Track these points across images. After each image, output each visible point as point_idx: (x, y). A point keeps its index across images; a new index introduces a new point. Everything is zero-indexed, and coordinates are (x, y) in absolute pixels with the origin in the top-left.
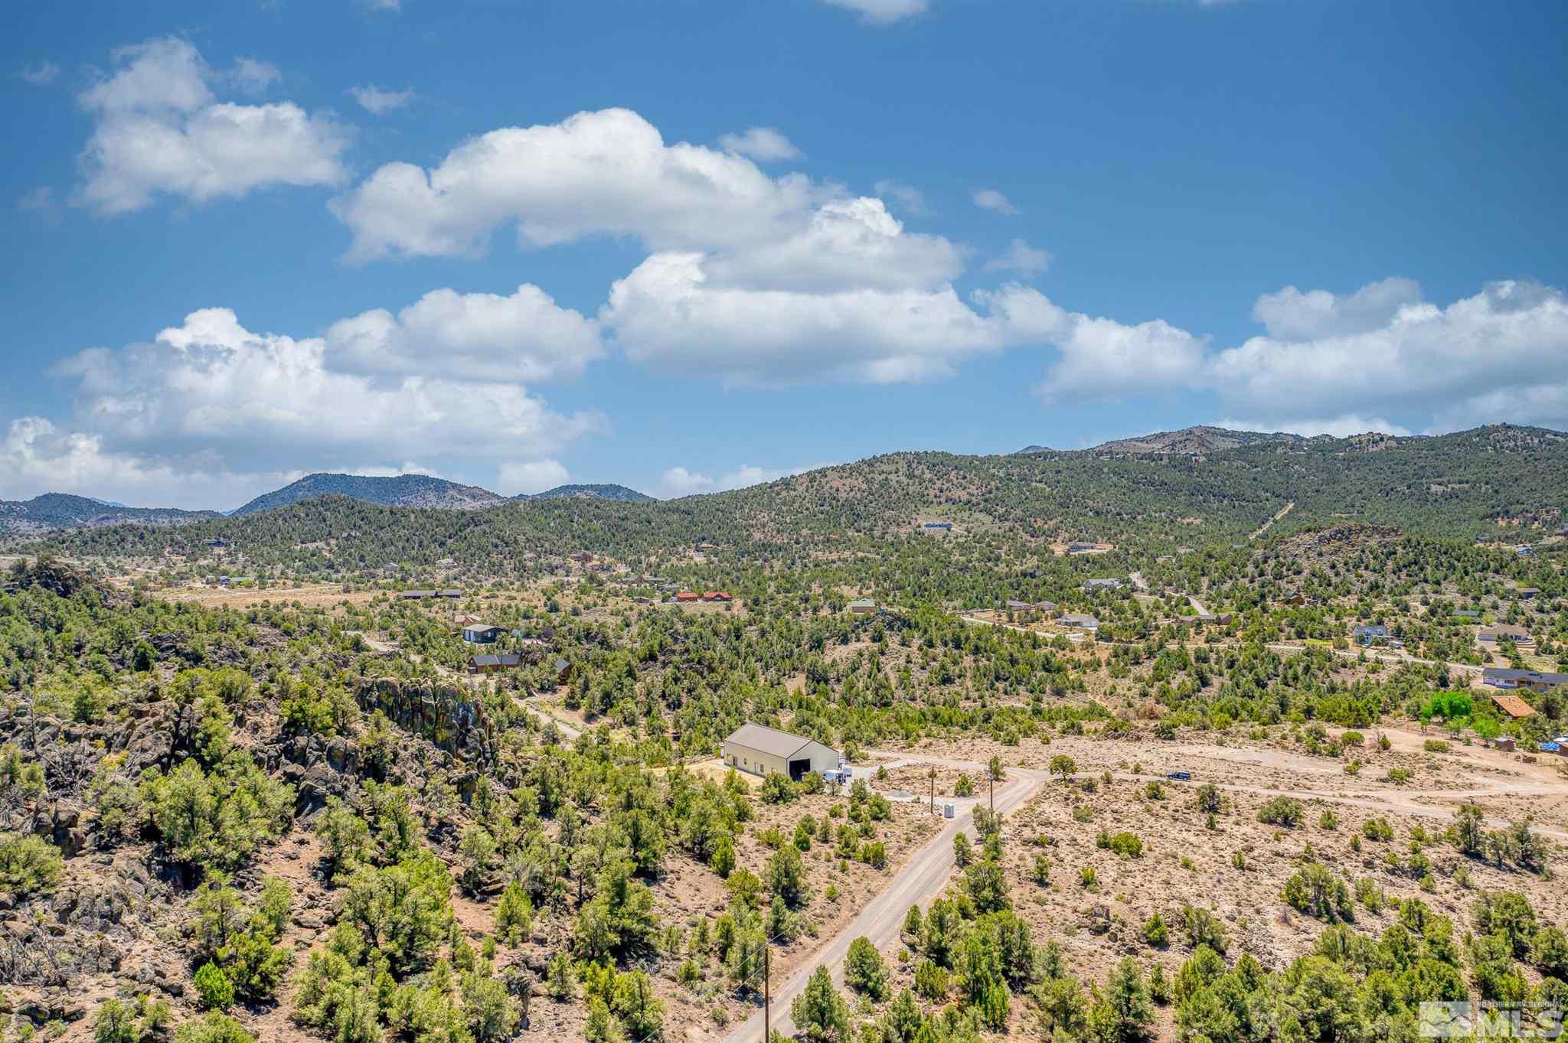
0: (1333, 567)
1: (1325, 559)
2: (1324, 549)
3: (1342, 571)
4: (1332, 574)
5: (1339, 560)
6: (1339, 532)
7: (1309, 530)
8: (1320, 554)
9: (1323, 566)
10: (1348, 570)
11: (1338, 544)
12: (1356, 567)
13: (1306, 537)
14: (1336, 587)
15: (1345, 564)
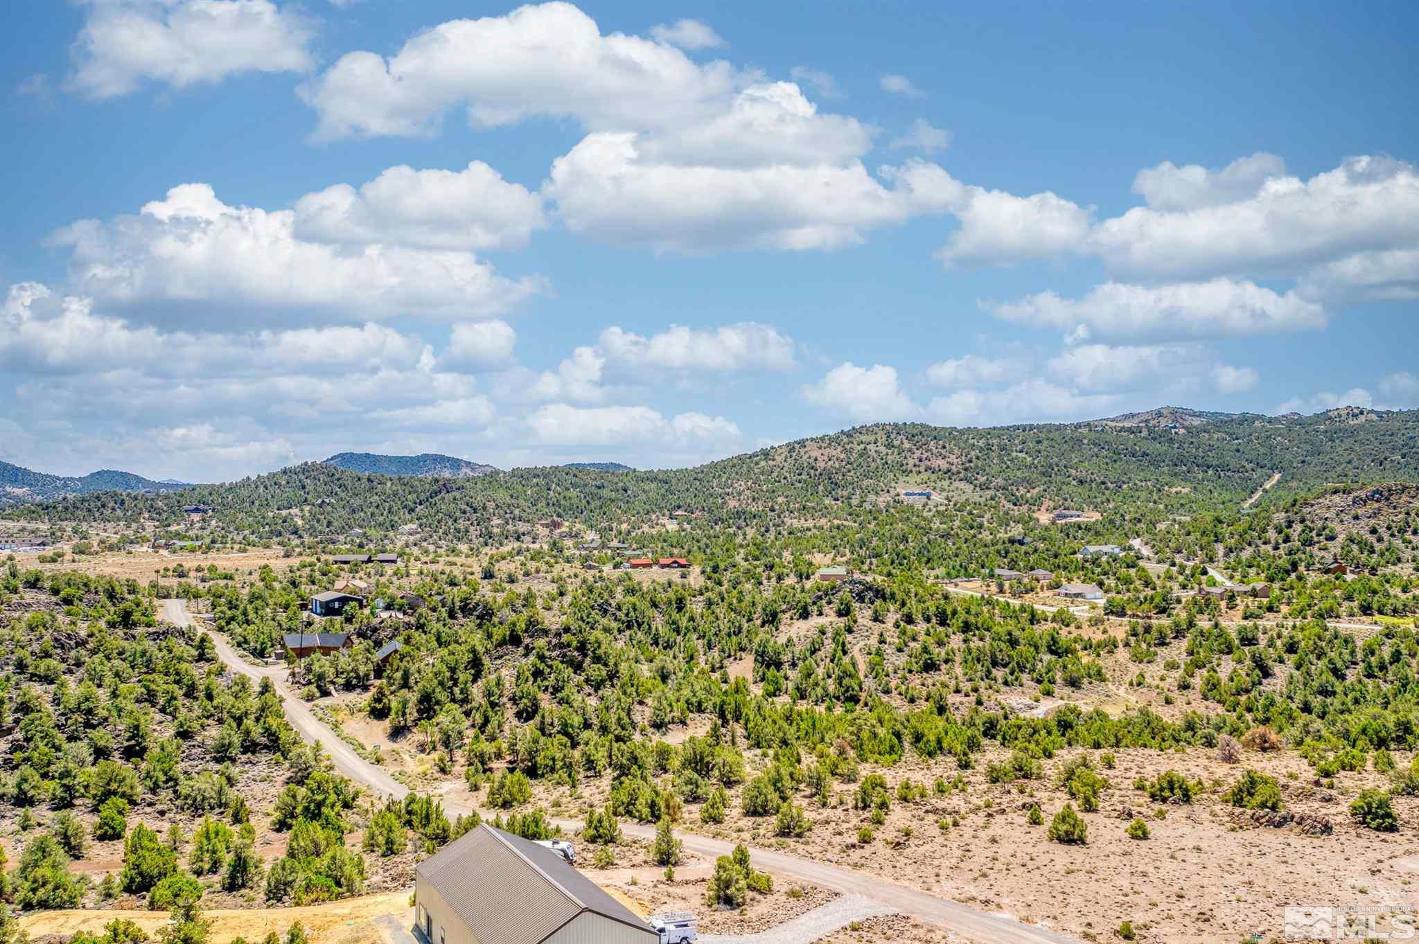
0: (1374, 531)
1: (1362, 523)
2: (1360, 512)
3: (1386, 537)
4: (1372, 539)
5: (1381, 523)
6: (1377, 492)
7: (1336, 492)
8: (1356, 518)
9: (1361, 530)
10: (1393, 535)
11: (1376, 505)
12: (1402, 531)
13: (1336, 498)
14: (1382, 555)
15: (1389, 528)
